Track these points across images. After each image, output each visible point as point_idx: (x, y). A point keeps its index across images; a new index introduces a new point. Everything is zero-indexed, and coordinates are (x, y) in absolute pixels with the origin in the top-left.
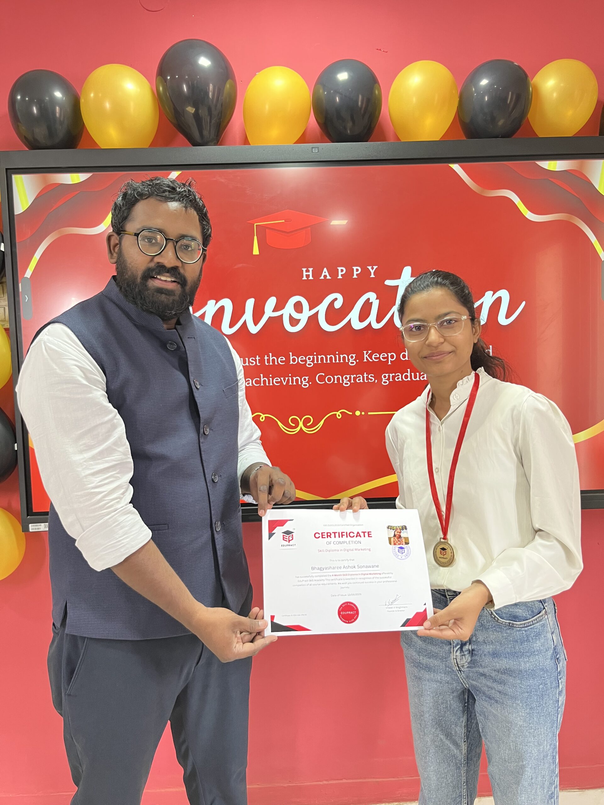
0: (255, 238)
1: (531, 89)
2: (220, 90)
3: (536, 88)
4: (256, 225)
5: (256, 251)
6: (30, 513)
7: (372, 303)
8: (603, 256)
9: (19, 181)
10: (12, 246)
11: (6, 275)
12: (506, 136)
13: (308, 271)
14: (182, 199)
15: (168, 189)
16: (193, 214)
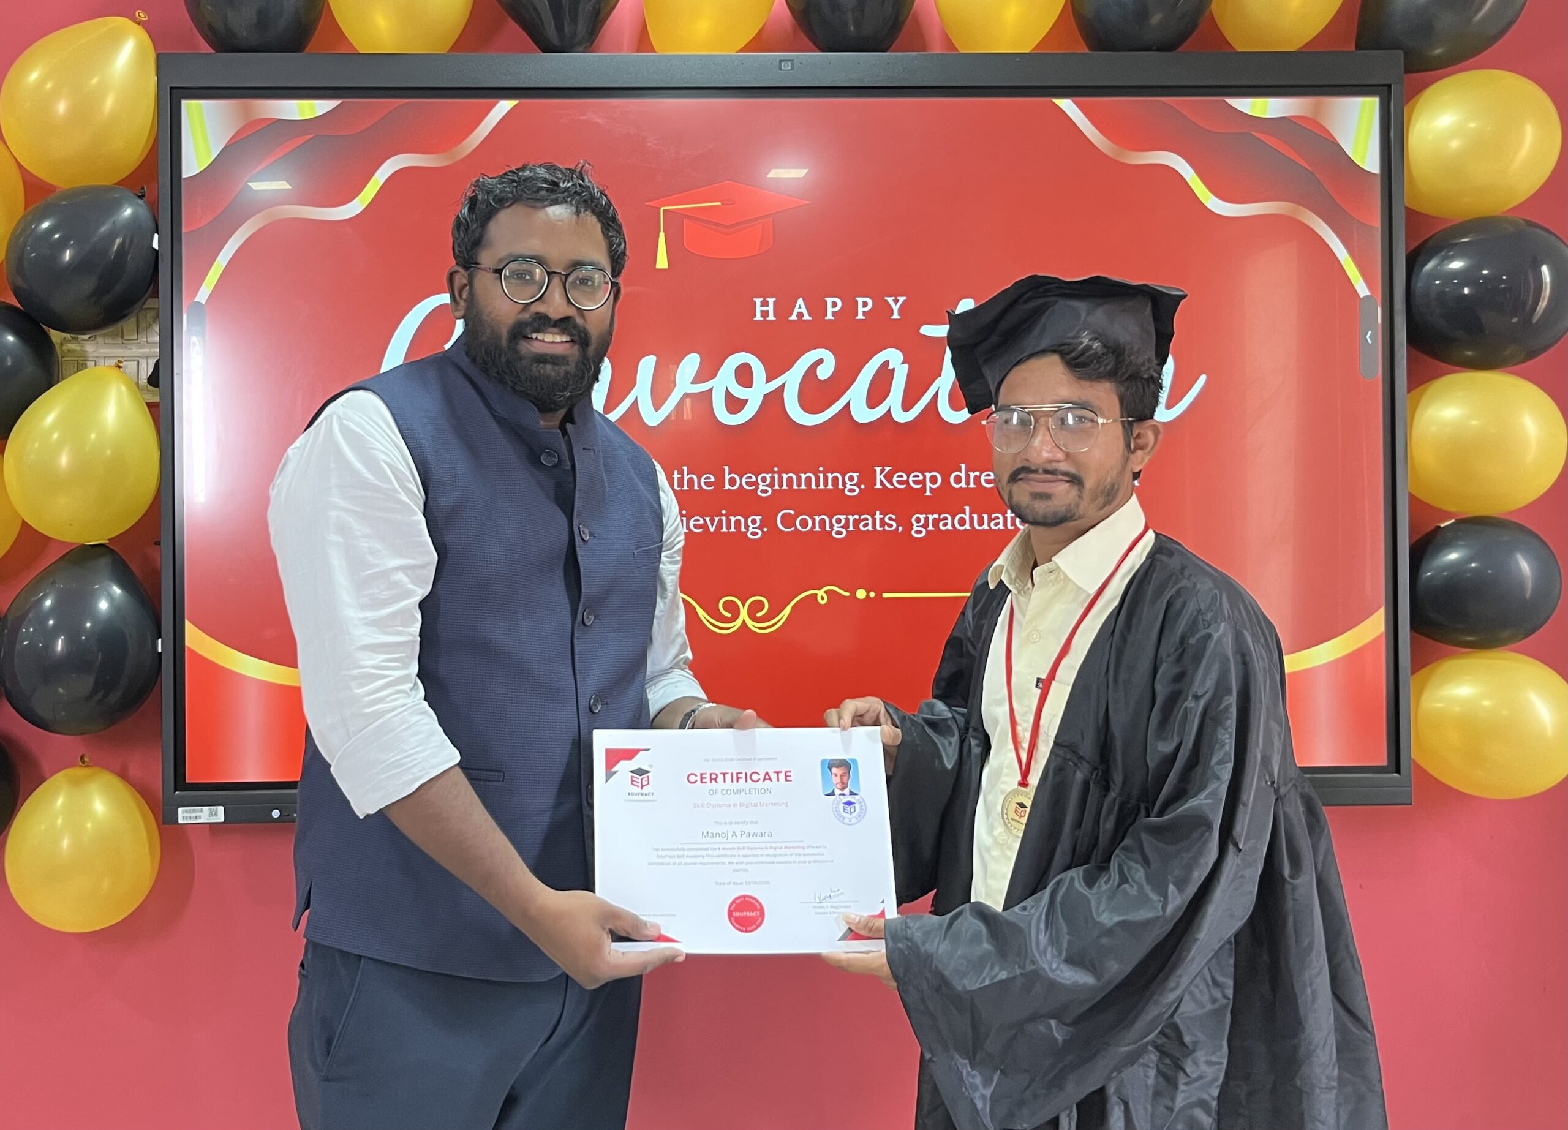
0: (662, 235)
4: (664, 211)
5: (662, 262)
6: (179, 781)
7: (893, 370)
8: (1362, 290)
9: (193, 111)
10: (174, 239)
11: (158, 297)
12: (1167, 46)
13: (765, 304)
14: (569, 199)
15: (545, 186)
16: (591, 220)
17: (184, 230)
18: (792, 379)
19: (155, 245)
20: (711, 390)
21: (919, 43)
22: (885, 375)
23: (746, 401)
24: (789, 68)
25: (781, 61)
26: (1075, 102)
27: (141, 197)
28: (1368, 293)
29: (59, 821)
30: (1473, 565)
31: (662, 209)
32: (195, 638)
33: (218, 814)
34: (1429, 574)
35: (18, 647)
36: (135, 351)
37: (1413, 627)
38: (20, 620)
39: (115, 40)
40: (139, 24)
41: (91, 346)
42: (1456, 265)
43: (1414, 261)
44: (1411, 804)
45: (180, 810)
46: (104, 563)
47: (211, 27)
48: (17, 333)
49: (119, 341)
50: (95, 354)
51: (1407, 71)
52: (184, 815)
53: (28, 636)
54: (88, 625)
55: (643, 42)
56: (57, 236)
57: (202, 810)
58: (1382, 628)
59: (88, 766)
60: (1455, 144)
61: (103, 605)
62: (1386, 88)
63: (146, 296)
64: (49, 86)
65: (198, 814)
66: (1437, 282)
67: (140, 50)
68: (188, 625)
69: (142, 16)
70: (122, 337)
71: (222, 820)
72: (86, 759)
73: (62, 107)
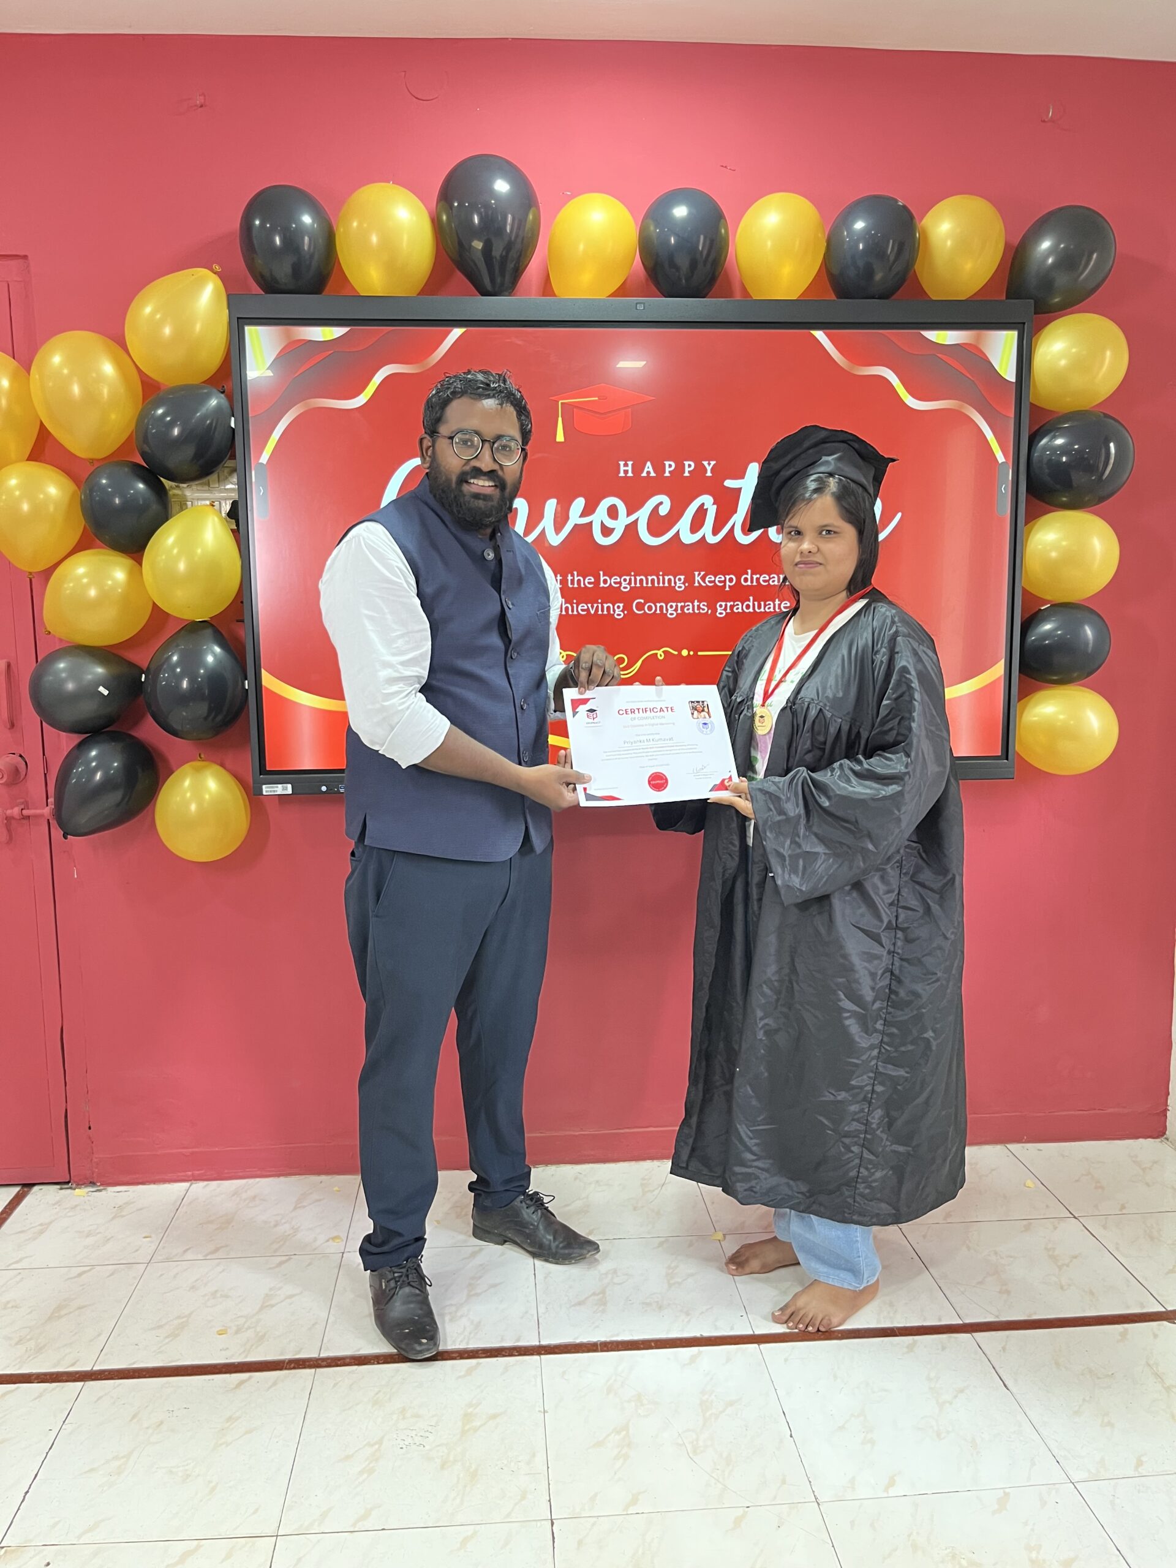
0: (560, 419)
1: (917, 235)
2: (520, 222)
3: (924, 234)
4: (562, 403)
5: (560, 437)
6: (263, 770)
7: (707, 509)
8: (1001, 458)
9: (254, 334)
10: (244, 421)
11: (235, 459)
12: (885, 295)
13: (626, 465)
14: (497, 395)
15: (482, 386)
16: (510, 409)
17: (250, 416)
18: (643, 515)
19: (233, 425)
20: (591, 522)
21: (728, 293)
22: (702, 512)
23: (613, 530)
24: (642, 308)
25: (637, 304)
26: (825, 333)
27: (223, 392)
28: (1004, 460)
29: (188, 795)
30: (1059, 632)
31: (560, 402)
32: (268, 680)
33: (289, 789)
34: (1033, 638)
35: (158, 686)
36: (218, 495)
37: (1020, 671)
38: (159, 670)
39: (200, 283)
40: (215, 273)
41: (190, 492)
42: (1060, 441)
43: (1033, 439)
44: (1013, 778)
45: (264, 787)
46: (208, 632)
47: (262, 276)
48: (145, 482)
49: (206, 488)
50: (191, 497)
51: (1035, 314)
52: (266, 790)
53: (164, 679)
54: (202, 671)
55: (547, 288)
56: (168, 419)
57: (277, 787)
58: (1002, 672)
59: (203, 761)
60: (1063, 362)
61: (210, 659)
62: (1022, 325)
63: (226, 460)
64: (158, 316)
65: (275, 789)
66: (1048, 453)
67: (216, 290)
68: (263, 671)
69: (217, 268)
70: (209, 485)
71: (291, 793)
72: (202, 756)
73: (167, 331)
